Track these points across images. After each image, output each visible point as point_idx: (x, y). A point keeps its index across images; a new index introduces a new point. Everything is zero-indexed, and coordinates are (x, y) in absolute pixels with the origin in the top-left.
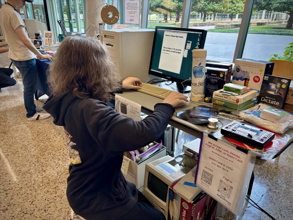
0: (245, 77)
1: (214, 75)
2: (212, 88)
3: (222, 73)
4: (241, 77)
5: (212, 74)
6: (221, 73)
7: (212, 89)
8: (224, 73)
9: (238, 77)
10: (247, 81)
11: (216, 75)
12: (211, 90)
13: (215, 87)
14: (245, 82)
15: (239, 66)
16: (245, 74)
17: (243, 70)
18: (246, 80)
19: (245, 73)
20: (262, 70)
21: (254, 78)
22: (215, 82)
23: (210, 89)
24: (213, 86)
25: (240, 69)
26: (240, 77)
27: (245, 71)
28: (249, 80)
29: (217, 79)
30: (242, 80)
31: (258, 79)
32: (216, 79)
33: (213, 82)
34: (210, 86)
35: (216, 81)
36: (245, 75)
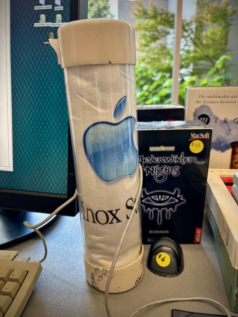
7: (160, 208)
14: (234, 153)
17: (222, 118)
18: (237, 147)
22: (170, 176)
23: (152, 207)
24: (162, 194)
27: (231, 118)
29: (179, 164)
33: (160, 178)
34: (150, 196)
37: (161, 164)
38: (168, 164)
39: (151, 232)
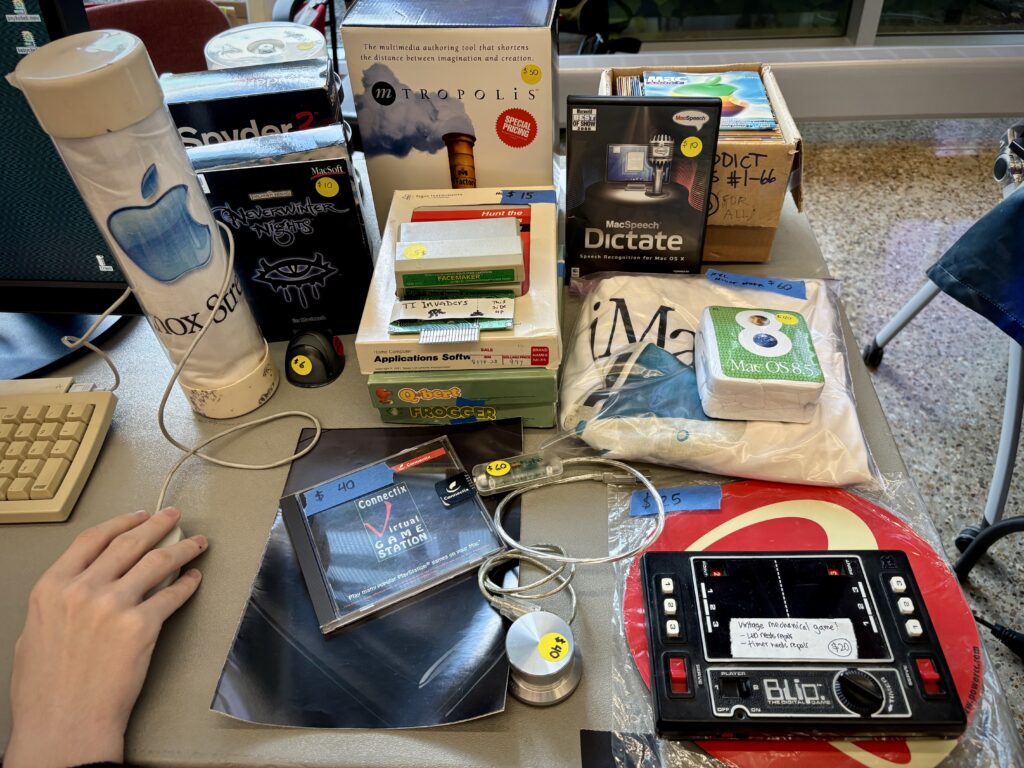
0: (441, 128)
1: (271, 194)
2: (295, 275)
3: (323, 171)
4: (418, 130)
5: (254, 197)
6: (315, 171)
7: (299, 283)
8: (338, 169)
9: (398, 136)
10: (463, 149)
11: (288, 193)
12: (293, 291)
13: (310, 264)
14: (452, 155)
15: (385, 68)
16: (436, 112)
17: (416, 89)
18: (458, 142)
19: (439, 104)
20: (535, 72)
21: (501, 120)
22: (299, 234)
23: (284, 284)
24: (295, 263)
25: (396, 81)
26: (411, 130)
27: (432, 90)
28: (471, 140)
29: (307, 216)
30: (433, 148)
31: (527, 125)
32: (297, 217)
33: (284, 239)
34: (276, 267)
35: (305, 230)
36: (440, 116)
37: (278, 218)
38: (289, 217)
39: (295, 321)
